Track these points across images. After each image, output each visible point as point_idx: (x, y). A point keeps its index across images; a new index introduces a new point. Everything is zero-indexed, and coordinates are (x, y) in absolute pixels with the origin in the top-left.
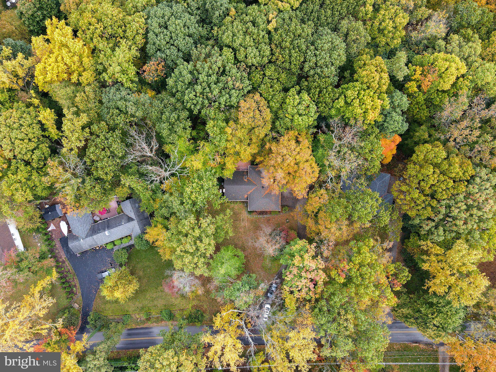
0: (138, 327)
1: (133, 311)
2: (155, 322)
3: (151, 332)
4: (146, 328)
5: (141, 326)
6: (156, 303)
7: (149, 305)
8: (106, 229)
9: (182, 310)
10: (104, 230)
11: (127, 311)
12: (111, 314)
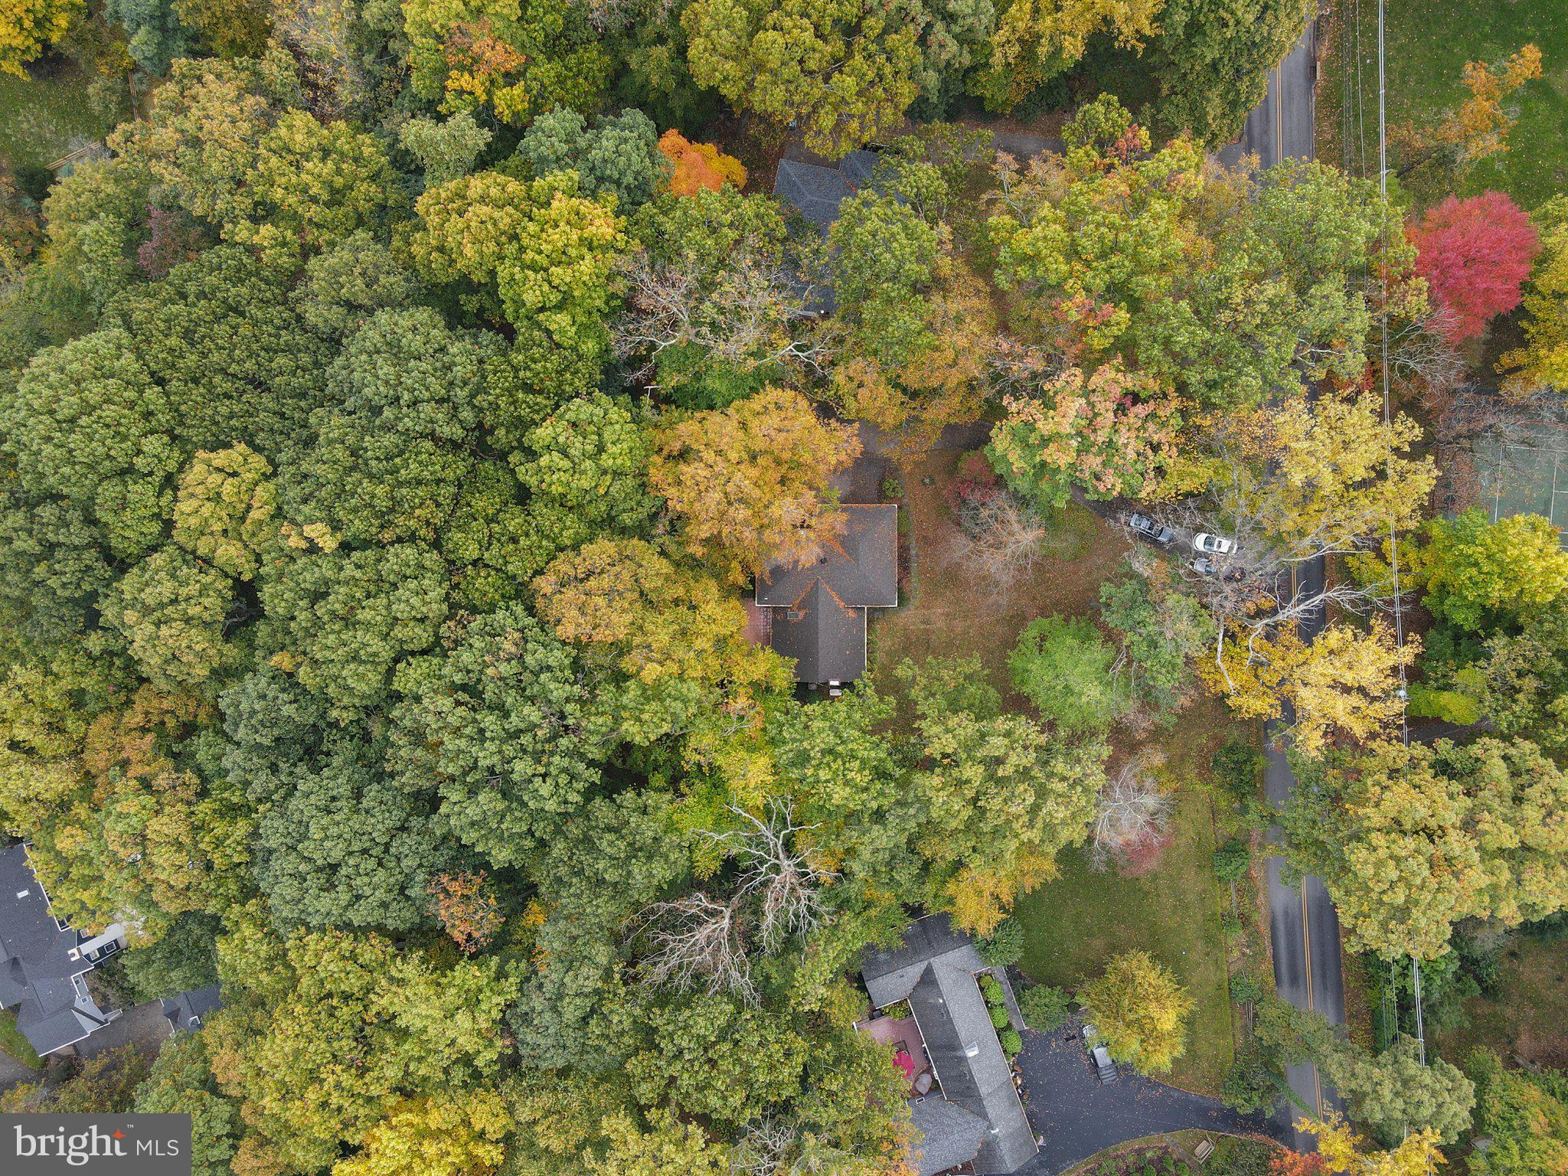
0: (1269, 953)
1: (1218, 968)
2: (1253, 899)
3: (1286, 913)
4: (1273, 928)
5: (1267, 942)
6: (1191, 897)
7: (1199, 917)
8: (959, 1054)
9: (1214, 813)
10: (963, 1059)
11: (1220, 987)
12: (1230, 1040)
